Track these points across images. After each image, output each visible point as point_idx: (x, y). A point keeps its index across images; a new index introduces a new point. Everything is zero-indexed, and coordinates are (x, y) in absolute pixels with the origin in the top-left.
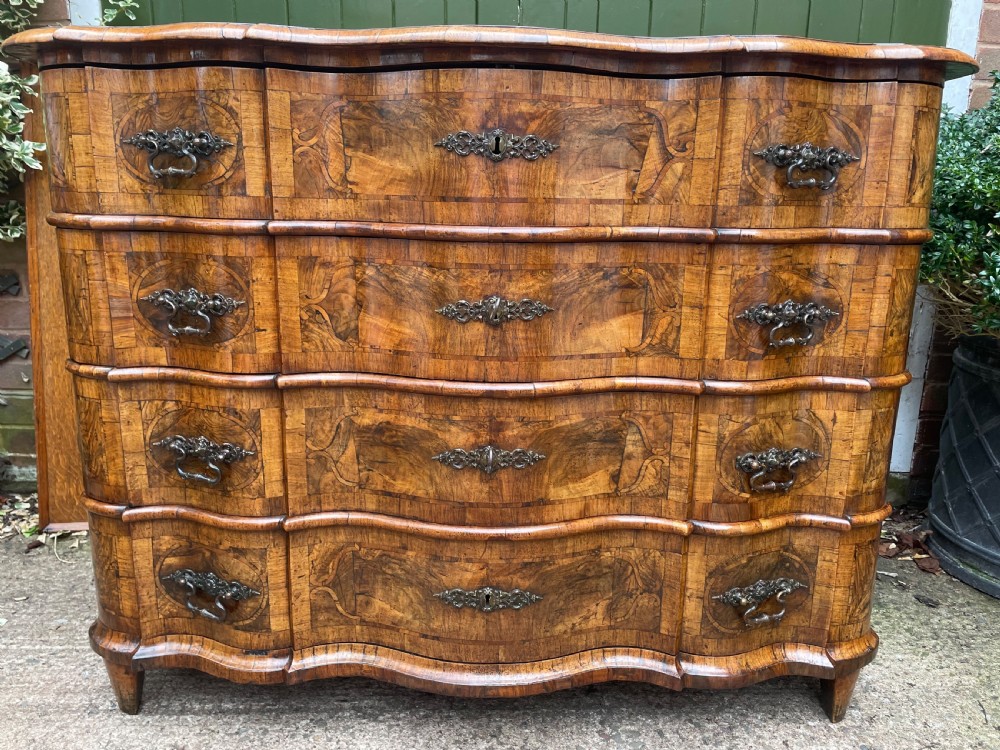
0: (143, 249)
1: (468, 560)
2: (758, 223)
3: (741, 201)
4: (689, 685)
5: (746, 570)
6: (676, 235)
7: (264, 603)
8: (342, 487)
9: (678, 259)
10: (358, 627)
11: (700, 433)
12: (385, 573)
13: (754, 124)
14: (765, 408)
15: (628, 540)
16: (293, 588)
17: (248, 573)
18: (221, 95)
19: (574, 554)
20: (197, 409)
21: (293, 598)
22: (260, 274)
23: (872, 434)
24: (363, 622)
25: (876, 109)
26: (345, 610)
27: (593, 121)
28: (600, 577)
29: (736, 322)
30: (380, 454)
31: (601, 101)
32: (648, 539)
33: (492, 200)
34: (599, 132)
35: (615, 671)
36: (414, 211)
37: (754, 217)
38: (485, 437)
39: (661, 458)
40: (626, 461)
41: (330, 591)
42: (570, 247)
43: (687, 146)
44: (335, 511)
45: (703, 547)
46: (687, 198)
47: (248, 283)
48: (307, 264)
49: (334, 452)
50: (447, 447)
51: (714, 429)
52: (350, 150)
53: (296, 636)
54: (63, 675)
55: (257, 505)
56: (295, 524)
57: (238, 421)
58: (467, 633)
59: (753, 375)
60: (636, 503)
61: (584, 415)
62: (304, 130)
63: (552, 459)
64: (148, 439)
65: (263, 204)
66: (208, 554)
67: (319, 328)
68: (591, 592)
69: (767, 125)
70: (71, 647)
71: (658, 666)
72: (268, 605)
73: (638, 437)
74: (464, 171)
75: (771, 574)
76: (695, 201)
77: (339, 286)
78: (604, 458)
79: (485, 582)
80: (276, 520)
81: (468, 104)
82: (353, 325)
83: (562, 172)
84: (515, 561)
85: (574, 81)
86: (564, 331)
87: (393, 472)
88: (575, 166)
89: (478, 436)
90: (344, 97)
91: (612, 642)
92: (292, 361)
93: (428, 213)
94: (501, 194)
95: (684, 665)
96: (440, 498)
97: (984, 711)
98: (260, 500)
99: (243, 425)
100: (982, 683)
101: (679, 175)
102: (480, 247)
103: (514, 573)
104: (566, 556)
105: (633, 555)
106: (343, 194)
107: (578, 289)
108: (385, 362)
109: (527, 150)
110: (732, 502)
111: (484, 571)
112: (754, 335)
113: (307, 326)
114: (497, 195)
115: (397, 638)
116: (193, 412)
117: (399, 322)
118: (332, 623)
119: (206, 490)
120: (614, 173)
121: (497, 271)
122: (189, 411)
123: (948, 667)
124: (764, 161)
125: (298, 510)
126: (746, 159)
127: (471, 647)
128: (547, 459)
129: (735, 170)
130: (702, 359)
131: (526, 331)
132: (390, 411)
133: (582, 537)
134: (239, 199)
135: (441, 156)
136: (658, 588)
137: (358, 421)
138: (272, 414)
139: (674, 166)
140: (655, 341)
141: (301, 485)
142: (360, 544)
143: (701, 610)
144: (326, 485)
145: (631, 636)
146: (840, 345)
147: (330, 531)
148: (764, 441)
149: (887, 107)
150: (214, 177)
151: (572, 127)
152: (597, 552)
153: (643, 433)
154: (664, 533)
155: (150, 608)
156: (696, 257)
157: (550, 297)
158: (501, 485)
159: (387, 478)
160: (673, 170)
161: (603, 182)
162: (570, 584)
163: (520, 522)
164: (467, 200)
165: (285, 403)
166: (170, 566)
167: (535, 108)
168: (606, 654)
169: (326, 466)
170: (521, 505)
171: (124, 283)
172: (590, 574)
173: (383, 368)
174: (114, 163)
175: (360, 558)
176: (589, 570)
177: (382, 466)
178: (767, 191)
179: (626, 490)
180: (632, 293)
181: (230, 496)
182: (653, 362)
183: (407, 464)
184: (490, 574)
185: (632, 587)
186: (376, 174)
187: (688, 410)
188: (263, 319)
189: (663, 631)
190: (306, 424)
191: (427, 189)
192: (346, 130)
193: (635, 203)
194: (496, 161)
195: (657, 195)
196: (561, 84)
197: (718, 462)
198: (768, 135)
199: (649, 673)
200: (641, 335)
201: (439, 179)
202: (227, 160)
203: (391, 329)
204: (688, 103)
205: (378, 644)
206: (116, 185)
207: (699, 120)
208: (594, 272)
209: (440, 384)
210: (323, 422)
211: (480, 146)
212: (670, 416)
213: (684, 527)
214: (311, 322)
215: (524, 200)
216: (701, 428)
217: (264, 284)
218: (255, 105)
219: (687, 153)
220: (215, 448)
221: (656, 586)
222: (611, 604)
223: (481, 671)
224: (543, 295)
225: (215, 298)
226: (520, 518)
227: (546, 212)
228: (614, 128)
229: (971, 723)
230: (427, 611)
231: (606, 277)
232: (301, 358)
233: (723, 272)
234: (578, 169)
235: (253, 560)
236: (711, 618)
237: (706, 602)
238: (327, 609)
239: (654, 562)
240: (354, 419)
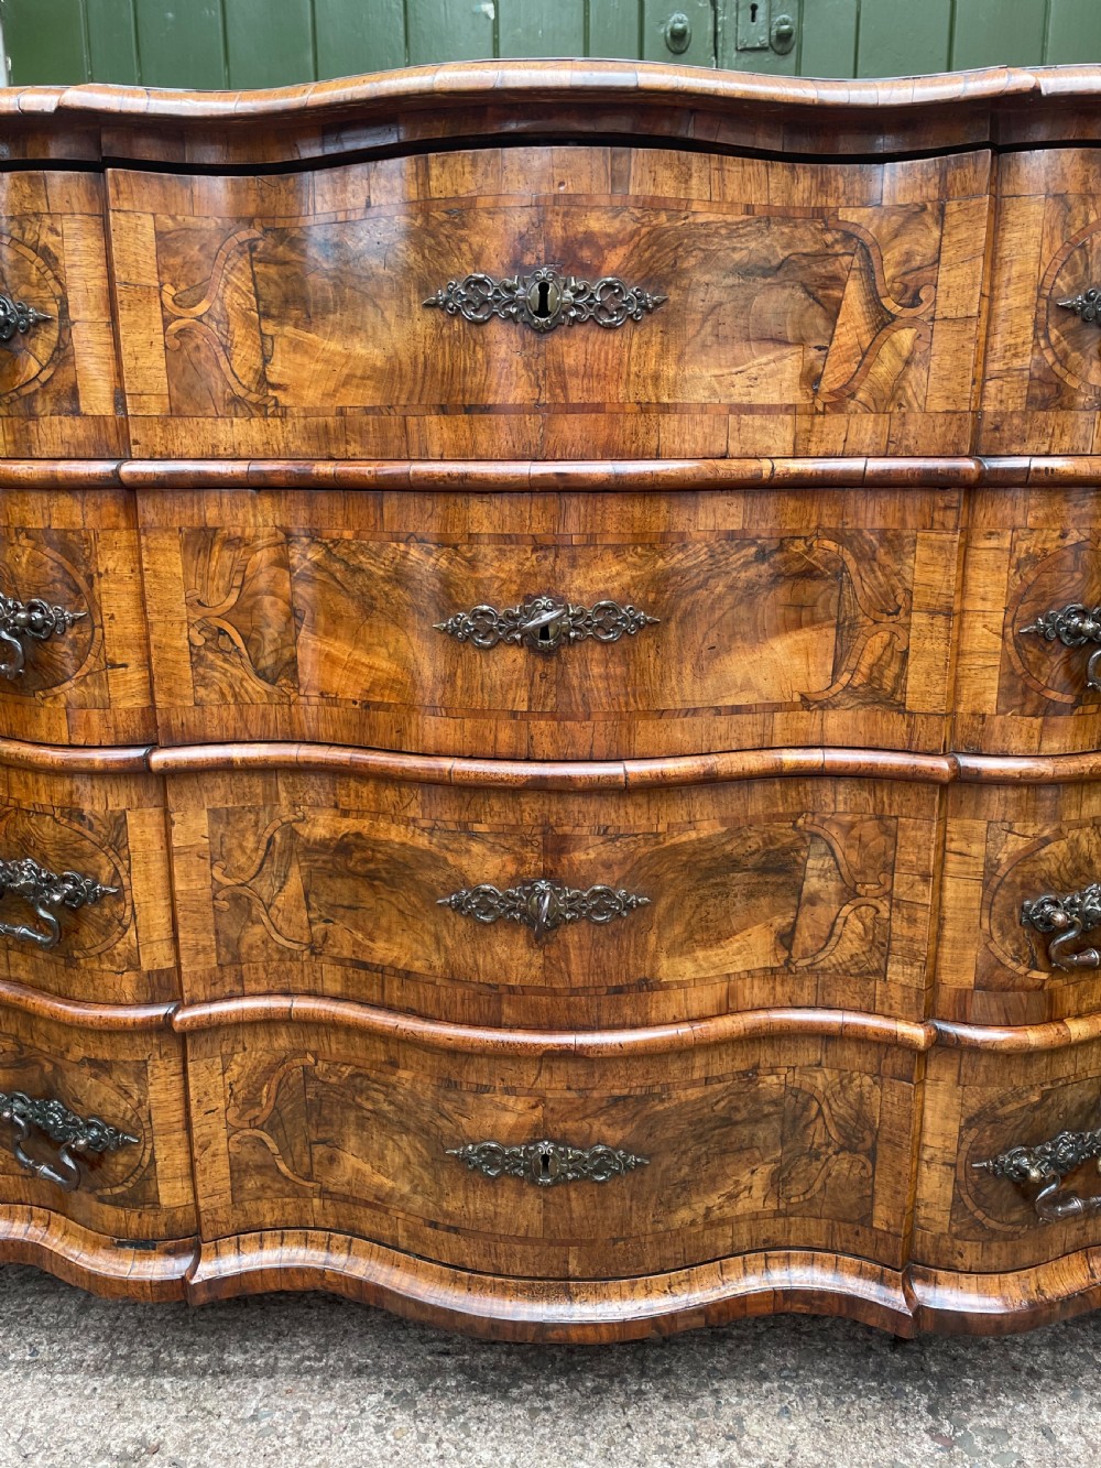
1: (509, 1091)
2: (1066, 443)
3: (1031, 400)
4: (928, 1326)
5: (1037, 1114)
6: (899, 472)
7: (147, 1159)
8: (281, 951)
9: (903, 521)
10: (316, 1202)
11: (950, 857)
12: (360, 1107)
13: (1058, 244)
14: (1079, 807)
15: (811, 1054)
16: (196, 1132)
17: (116, 1105)
18: (27, 225)
19: (707, 1081)
20: (18, 809)
21: (196, 1152)
22: (113, 560)
24: (324, 1193)
26: (293, 1170)
27: (734, 249)
28: (757, 1121)
29: (1020, 641)
30: (345, 891)
31: (749, 209)
32: (849, 1053)
33: (537, 408)
34: (746, 271)
35: (789, 1294)
36: (390, 435)
37: (1057, 432)
38: (534, 862)
39: (874, 902)
40: (806, 908)
41: (266, 1137)
42: (691, 499)
43: (922, 296)
44: (268, 994)
45: (955, 1071)
46: (921, 399)
47: (90, 579)
48: (202, 540)
49: (265, 888)
50: (465, 882)
51: (977, 849)
52: (271, 322)
53: (204, 1217)
55: (127, 984)
56: (193, 1018)
57: (88, 833)
58: (509, 1222)
59: (1053, 745)
60: (825, 986)
61: (723, 821)
62: (183, 287)
63: (664, 903)
65: (111, 429)
66: (48, 1067)
67: (225, 660)
68: (741, 1150)
69: (1083, 246)
71: (867, 1290)
72: (153, 1161)
73: (828, 862)
75: (1087, 1120)
76: (937, 405)
77: (261, 582)
78: (764, 901)
79: (539, 1133)
80: (161, 1011)
81: (485, 221)
82: (287, 654)
83: (674, 351)
84: (595, 1094)
85: (694, 167)
86: (681, 661)
87: (370, 925)
88: (698, 339)
89: (521, 861)
90: (257, 221)
91: (780, 1239)
92: (175, 723)
93: (415, 437)
94: (553, 395)
95: (919, 1290)
96: (454, 976)
98: (130, 976)
99: (97, 840)
101: (905, 354)
102: (515, 500)
103: (595, 1115)
104: (694, 1084)
105: (820, 1081)
106: (260, 409)
107: (706, 580)
108: (348, 722)
109: (602, 308)
110: (1014, 988)
111: (538, 1112)
112: (1054, 667)
113: (201, 658)
114: (545, 398)
115: (386, 1225)
116: (12, 815)
117: (369, 650)
118: (269, 1193)
119: (40, 954)
120: (778, 353)
121: (548, 547)
122: (7, 813)
124: (1078, 320)
125: (200, 992)
126: (1043, 316)
127: (518, 1248)
128: (652, 904)
129: (1020, 340)
130: (952, 714)
131: (606, 663)
132: (360, 814)
133: (723, 1048)
134: (67, 420)
135: (437, 326)
136: (869, 1143)
137: (305, 831)
138: (148, 820)
139: (895, 336)
140: (857, 681)
141: (204, 948)
142: (315, 1054)
143: (950, 1187)
144: (251, 947)
145: (816, 1230)
147: (261, 1031)
148: (1077, 872)
150: (21, 380)
151: (692, 261)
152: (751, 1074)
153: (839, 855)
154: (879, 1044)
156: (938, 516)
157: (651, 597)
158: (568, 953)
159: (360, 936)
160: (893, 344)
161: (754, 372)
162: (701, 1135)
163: (604, 1023)
164: (487, 409)
165: (170, 798)
167: (617, 224)
168: (770, 1263)
169: (250, 912)
170: (604, 991)
172: (738, 1117)
173: (344, 735)
175: (316, 1078)
176: (736, 1109)
177: (349, 914)
178: (1085, 381)
179: (808, 961)
180: (816, 587)
181: (78, 967)
182: (855, 719)
183: (395, 912)
184: (549, 1115)
185: (818, 1140)
186: (319, 367)
187: (926, 811)
188: (123, 643)
189: (876, 1224)
190: (212, 836)
191: (411, 393)
192: (261, 284)
193: (818, 413)
194: (541, 331)
195: (861, 395)
196: (667, 173)
197: (986, 913)
198: (1087, 267)
199: (852, 1302)
200: (830, 668)
201: (434, 372)
203: (356, 662)
204: (924, 208)
205: (354, 1232)
207: (946, 241)
208: (739, 547)
209: (447, 764)
210: (243, 833)
211: (511, 302)
212: (892, 823)
213: (917, 1033)
214: (210, 649)
215: (598, 408)
216: (953, 846)
217: (120, 581)
218: (94, 243)
219: (921, 309)
220: (49, 880)
221: (864, 1140)
222: (780, 1171)
223: (535, 1295)
224: (638, 594)
225: (32, 608)
226: (605, 1016)
227: (642, 430)
228: (775, 263)
230: (436, 1179)
231: (762, 556)
232: (192, 717)
233: (993, 543)
234: (704, 346)
235: (124, 1081)
236: (969, 1203)
237: (961, 1174)
238: (260, 1169)
239: (861, 1096)
240: (298, 827)
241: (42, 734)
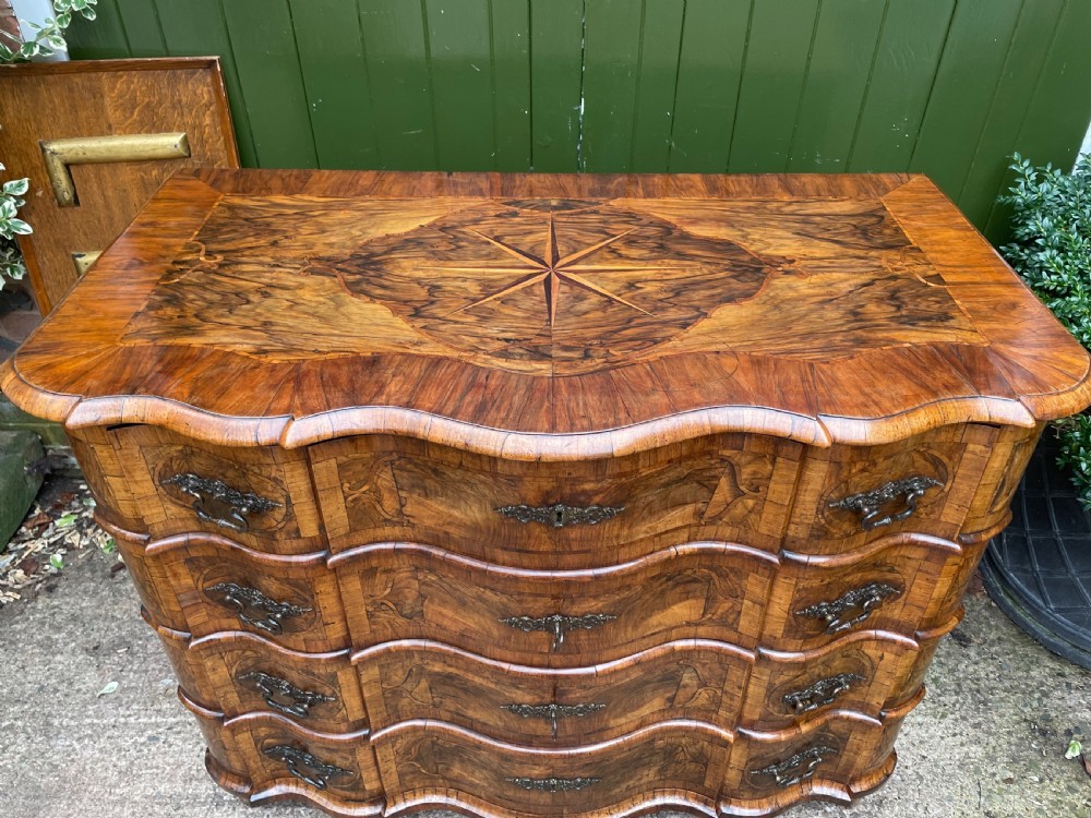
0: (201, 554)
1: (535, 764)
2: (827, 551)
3: (811, 536)
6: (742, 554)
7: (358, 777)
8: (418, 705)
9: (743, 566)
10: (441, 781)
11: (753, 679)
12: (461, 757)
13: (833, 481)
15: (680, 733)
16: (381, 768)
17: (341, 762)
18: (263, 468)
21: (382, 773)
22: (324, 587)
23: (916, 662)
24: (444, 778)
25: (971, 447)
26: (428, 772)
27: (661, 479)
28: (653, 756)
29: (795, 616)
30: (451, 691)
31: (669, 462)
33: (555, 552)
34: (667, 485)
36: (474, 551)
37: (824, 548)
39: (714, 690)
40: (682, 690)
41: (414, 763)
43: (760, 489)
44: (413, 719)
45: (747, 744)
46: (756, 527)
47: (312, 597)
48: (369, 574)
49: (408, 687)
50: (514, 703)
51: (765, 677)
52: (405, 493)
53: (387, 790)
54: (184, 757)
55: (343, 726)
56: (380, 736)
57: (317, 679)
58: (536, 800)
59: (806, 648)
60: (687, 712)
62: (354, 482)
63: (612, 704)
64: (233, 675)
65: (319, 541)
67: (386, 614)
68: (645, 765)
69: (847, 482)
70: (183, 718)
72: (361, 777)
73: (694, 674)
74: (524, 532)
76: (764, 531)
77: (403, 584)
78: (661, 690)
79: (550, 777)
80: (362, 734)
81: (528, 485)
82: (418, 609)
83: (627, 525)
84: (577, 764)
86: (626, 627)
87: (465, 704)
88: (640, 517)
89: (542, 698)
90: (395, 454)
92: (361, 641)
94: (563, 548)
95: (722, 807)
96: (509, 729)
97: (980, 793)
98: (345, 723)
99: (322, 681)
100: (987, 756)
101: (750, 508)
103: (576, 770)
105: (684, 741)
106: (400, 523)
107: (641, 597)
109: (591, 519)
110: (777, 721)
111: (550, 771)
112: (811, 624)
113: (373, 615)
114: (559, 549)
117: (463, 617)
118: (418, 779)
120: (681, 509)
121: (560, 598)
123: (961, 734)
124: (840, 510)
125: (379, 725)
126: (822, 507)
127: (539, 807)
128: (607, 706)
129: (809, 513)
130: (761, 634)
131: (588, 635)
132: (458, 668)
134: (294, 541)
135: (501, 520)
136: (704, 762)
137: (428, 668)
138: (349, 675)
139: (745, 501)
140: (715, 617)
141: (380, 712)
142: (437, 738)
143: (740, 777)
144: (403, 706)
145: (678, 783)
146: (897, 612)
149: (983, 448)
150: (266, 526)
151: (638, 491)
153: (699, 672)
155: (258, 768)
156: (760, 570)
157: (612, 610)
159: (459, 706)
160: (743, 504)
161: (669, 519)
162: (626, 766)
164: (528, 552)
166: (269, 744)
167: (599, 486)
168: (656, 796)
169: (402, 695)
170: (582, 734)
171: (188, 581)
172: (644, 756)
173: (450, 640)
174: (157, 498)
175: (438, 744)
176: (643, 754)
177: (453, 698)
178: (840, 529)
179: (680, 706)
180: (697, 586)
181: (317, 721)
182: (713, 629)
183: (478, 704)
184: (555, 772)
185: (681, 759)
186: (433, 514)
187: (742, 665)
188: (330, 616)
189: (706, 785)
190: (381, 673)
191: (487, 538)
192: (398, 478)
193: (702, 526)
194: (558, 528)
195: (725, 519)
197: (767, 698)
198: (847, 490)
200: (702, 612)
201: (499, 535)
202: (279, 514)
203: (457, 619)
204: (766, 456)
206: (164, 515)
207: (775, 472)
209: (505, 666)
210: (396, 670)
211: (541, 517)
212: (726, 666)
213: (728, 735)
214: (377, 611)
215: (587, 551)
216: (754, 675)
217: (328, 594)
218: (300, 471)
219: (759, 494)
221: (702, 760)
222: (662, 768)
224: (606, 610)
226: (582, 742)
227: (610, 557)
228: (683, 477)
229: (965, 809)
230: (500, 785)
231: (669, 579)
232: (370, 637)
233: (787, 581)
234: (643, 519)
235: (344, 755)
236: (748, 782)
237: (746, 774)
238: (411, 773)
239: (702, 747)
240: (426, 667)
241: (292, 646)
